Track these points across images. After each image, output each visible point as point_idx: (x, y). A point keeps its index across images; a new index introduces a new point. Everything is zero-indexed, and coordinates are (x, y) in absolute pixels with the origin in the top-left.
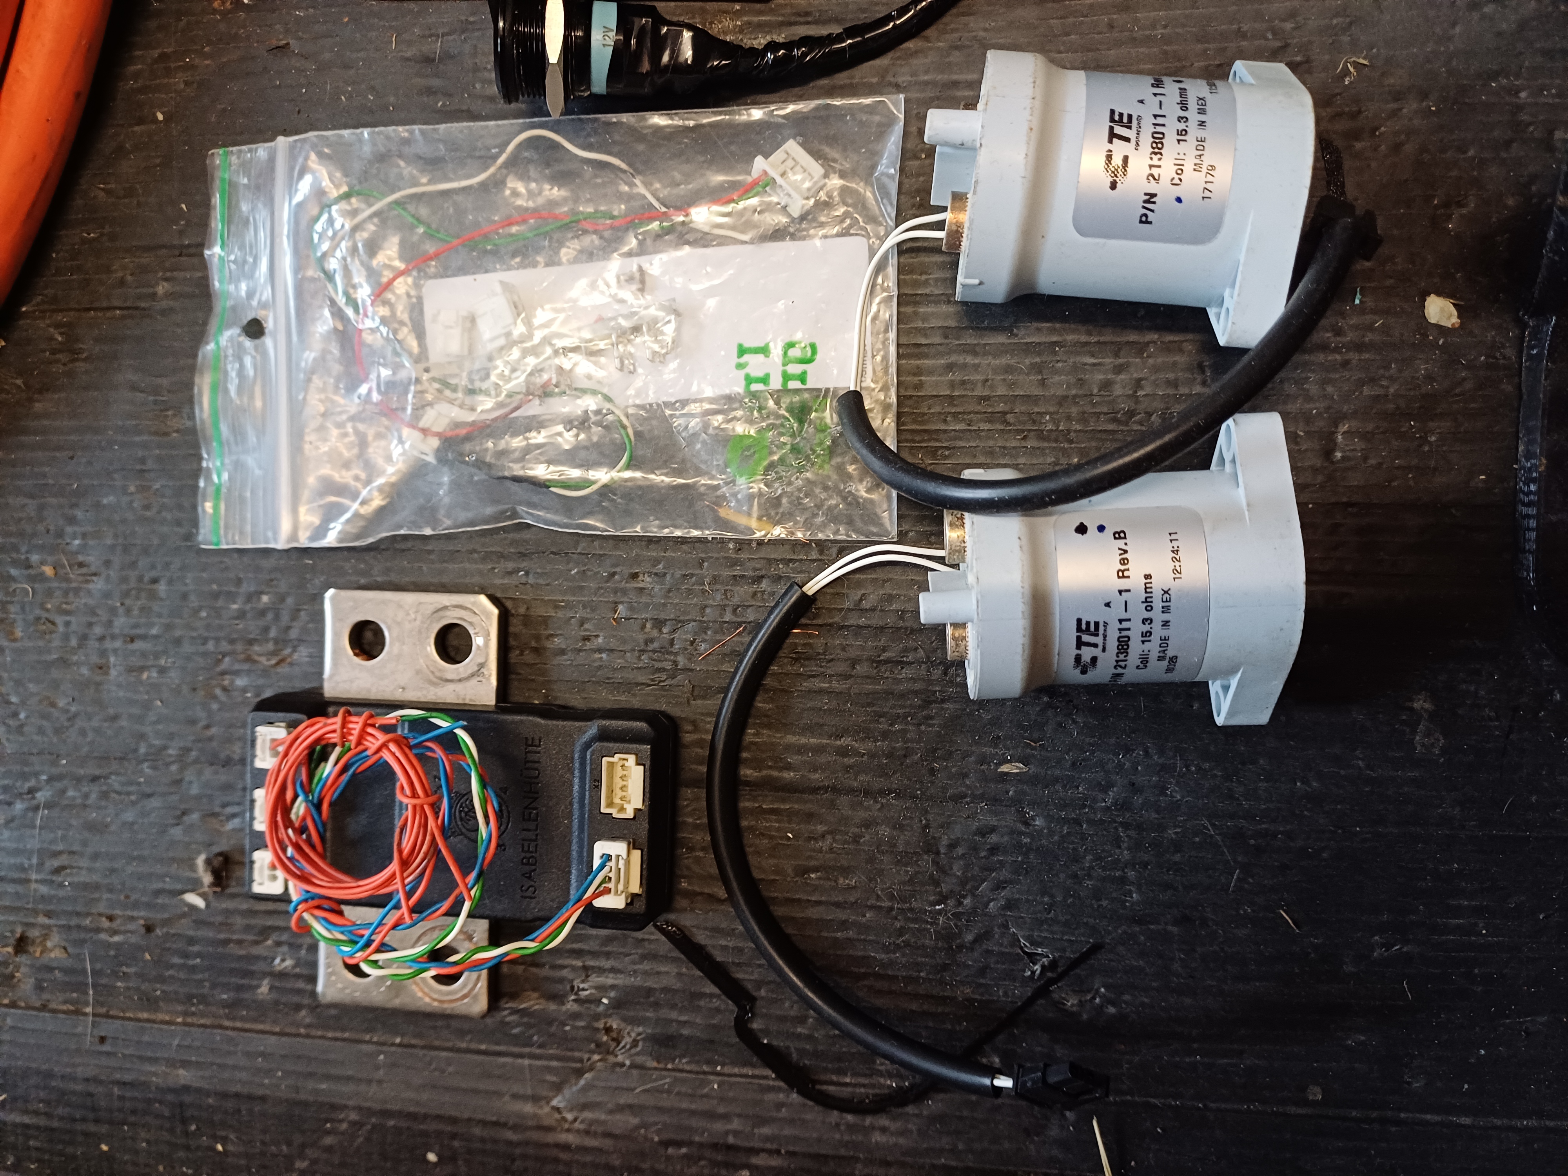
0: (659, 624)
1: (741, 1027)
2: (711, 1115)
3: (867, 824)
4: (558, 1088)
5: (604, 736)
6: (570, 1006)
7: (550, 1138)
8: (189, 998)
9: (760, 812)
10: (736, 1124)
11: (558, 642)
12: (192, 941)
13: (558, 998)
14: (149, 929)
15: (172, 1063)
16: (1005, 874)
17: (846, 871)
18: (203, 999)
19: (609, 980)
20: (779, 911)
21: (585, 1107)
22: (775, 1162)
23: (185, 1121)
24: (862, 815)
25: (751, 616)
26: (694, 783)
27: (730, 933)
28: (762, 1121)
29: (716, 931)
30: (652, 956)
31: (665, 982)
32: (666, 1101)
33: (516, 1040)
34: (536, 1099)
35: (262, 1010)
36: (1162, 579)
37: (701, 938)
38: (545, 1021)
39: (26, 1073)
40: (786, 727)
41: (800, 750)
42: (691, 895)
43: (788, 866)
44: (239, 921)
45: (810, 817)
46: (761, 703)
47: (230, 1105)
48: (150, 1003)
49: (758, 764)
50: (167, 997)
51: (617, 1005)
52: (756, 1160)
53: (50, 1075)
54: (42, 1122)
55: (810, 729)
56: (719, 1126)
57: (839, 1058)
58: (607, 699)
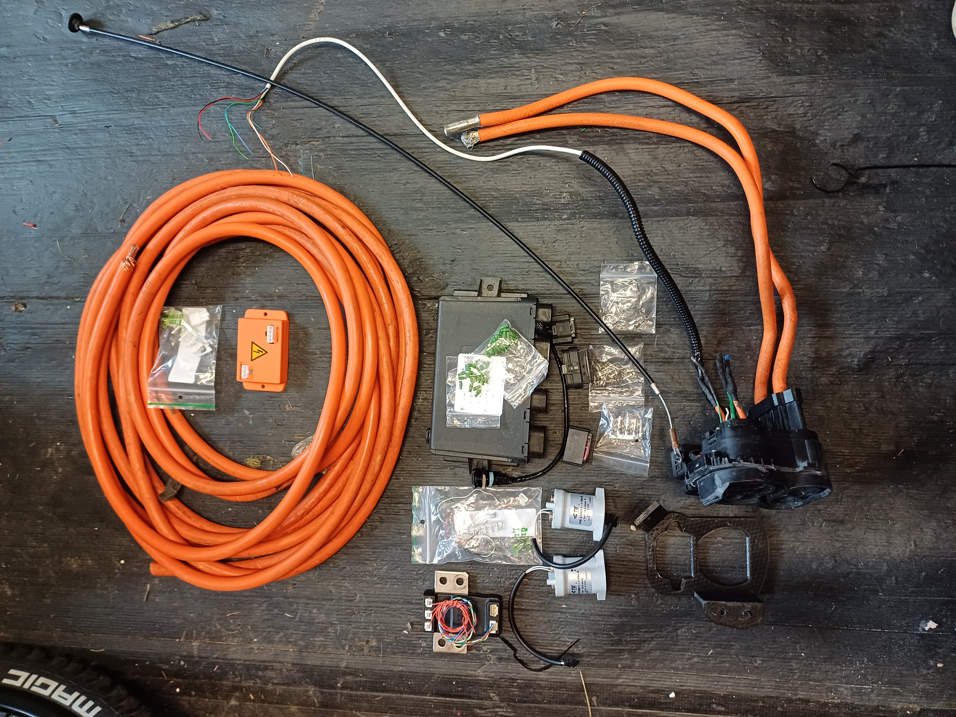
0: (498, 578)
1: (515, 655)
2: (509, 673)
3: (538, 617)
4: (479, 668)
5: (490, 601)
6: (482, 652)
7: (477, 678)
8: (403, 652)
9: (518, 614)
10: (514, 674)
11: (478, 581)
12: (404, 640)
13: (479, 651)
14: (396, 638)
15: (399, 666)
16: (563, 626)
17: (534, 626)
18: (406, 653)
19: (489, 647)
20: (521, 633)
21: (485, 672)
22: (522, 681)
23: (402, 678)
24: (537, 615)
25: (516, 577)
26: (505, 609)
27: (512, 638)
28: (519, 674)
29: (510, 637)
30: (498, 642)
31: (501, 647)
32: (500, 670)
33: (470, 659)
34: (475, 671)
35: (419, 654)
36: (584, 579)
37: (507, 639)
38: (476, 655)
39: (366, 669)
40: (523, 598)
41: (525, 602)
42: (505, 630)
43: (523, 625)
44: (415, 636)
45: (527, 615)
46: (518, 593)
47: (412, 674)
48: (394, 654)
49: (517, 605)
50: (398, 652)
51: (491, 652)
52: (518, 681)
53: (372, 670)
54: (370, 680)
55: (528, 598)
56: (511, 675)
57: (533, 661)
58: (488, 592)
